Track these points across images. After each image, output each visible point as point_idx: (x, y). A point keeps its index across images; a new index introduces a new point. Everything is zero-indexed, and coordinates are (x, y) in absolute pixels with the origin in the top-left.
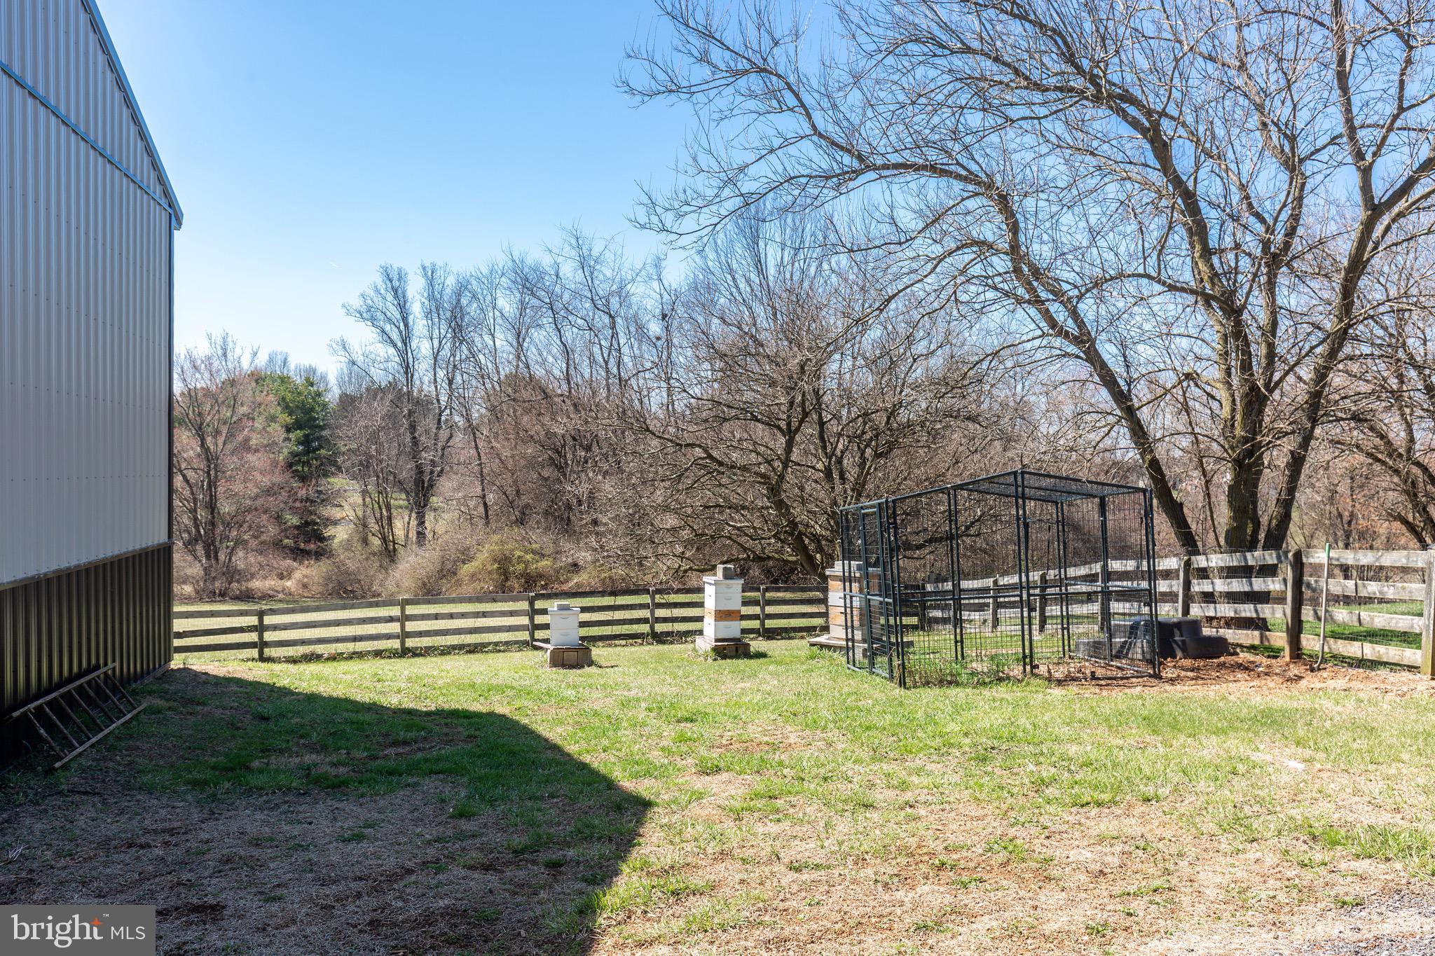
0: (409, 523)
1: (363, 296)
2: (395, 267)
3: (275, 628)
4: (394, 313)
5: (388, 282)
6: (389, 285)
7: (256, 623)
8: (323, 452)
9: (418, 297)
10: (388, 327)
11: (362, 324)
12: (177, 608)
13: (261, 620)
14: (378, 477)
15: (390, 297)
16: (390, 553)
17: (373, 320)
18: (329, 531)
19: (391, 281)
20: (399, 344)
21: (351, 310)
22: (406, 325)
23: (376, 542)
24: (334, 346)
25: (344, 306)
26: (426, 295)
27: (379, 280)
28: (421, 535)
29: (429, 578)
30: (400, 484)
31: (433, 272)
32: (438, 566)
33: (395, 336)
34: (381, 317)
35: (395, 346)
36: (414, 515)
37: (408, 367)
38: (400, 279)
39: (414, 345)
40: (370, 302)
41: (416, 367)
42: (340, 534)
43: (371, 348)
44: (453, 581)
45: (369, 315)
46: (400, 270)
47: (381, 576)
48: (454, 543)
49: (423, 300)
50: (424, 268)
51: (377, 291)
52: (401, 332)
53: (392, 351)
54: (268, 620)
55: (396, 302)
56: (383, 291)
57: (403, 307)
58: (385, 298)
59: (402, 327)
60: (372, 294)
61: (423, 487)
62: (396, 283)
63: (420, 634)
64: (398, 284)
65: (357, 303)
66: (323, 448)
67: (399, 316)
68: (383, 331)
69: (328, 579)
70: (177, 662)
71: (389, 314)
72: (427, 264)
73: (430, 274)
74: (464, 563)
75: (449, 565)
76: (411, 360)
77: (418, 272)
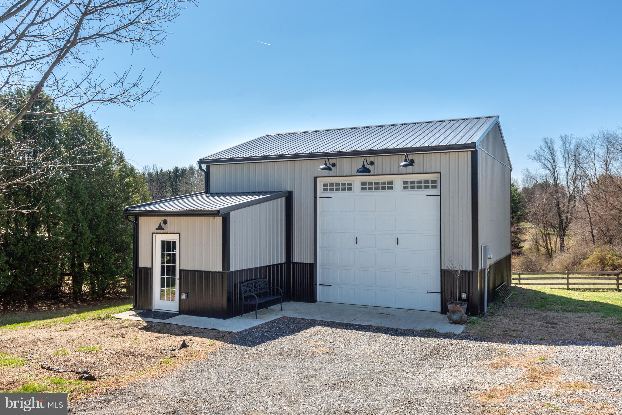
0: (556, 242)
1: (535, 151)
2: (549, 138)
3: (524, 279)
4: (549, 156)
5: (546, 144)
6: (547, 146)
7: (518, 277)
8: (519, 213)
9: (560, 149)
10: (546, 163)
11: (536, 162)
12: (512, 272)
13: (519, 276)
14: (544, 223)
15: (547, 150)
16: (550, 255)
17: (540, 160)
18: (522, 244)
19: (547, 144)
20: (551, 169)
21: (531, 157)
22: (554, 161)
23: (543, 250)
24: (524, 171)
25: (528, 156)
26: (562, 148)
27: (542, 144)
28: (562, 247)
29: (568, 265)
30: (553, 227)
31: (565, 139)
32: (572, 260)
33: (549, 166)
34: (543, 158)
35: (549, 170)
36: (558, 238)
37: (555, 178)
38: (551, 143)
39: (557, 168)
40: (539, 153)
41: (558, 177)
42: (526, 246)
43: (539, 171)
44: (579, 267)
45: (538, 158)
46: (551, 139)
47: (546, 264)
48: (579, 251)
49: (562, 150)
50: (562, 137)
51: (541, 148)
52: (552, 164)
53: (548, 172)
54: (522, 276)
55: (549, 152)
56: (544, 148)
57: (552, 154)
58: (544, 151)
59: (552, 162)
60: (539, 150)
61: (563, 227)
62: (549, 145)
63: (574, 284)
64: (550, 145)
65: (533, 154)
66: (519, 211)
67: (551, 157)
68: (544, 164)
69: (523, 264)
70: (512, 285)
71: (546, 157)
72: (563, 135)
73: (564, 140)
74: (584, 259)
75: (577, 260)
76: (556, 175)
77: (559, 139)
